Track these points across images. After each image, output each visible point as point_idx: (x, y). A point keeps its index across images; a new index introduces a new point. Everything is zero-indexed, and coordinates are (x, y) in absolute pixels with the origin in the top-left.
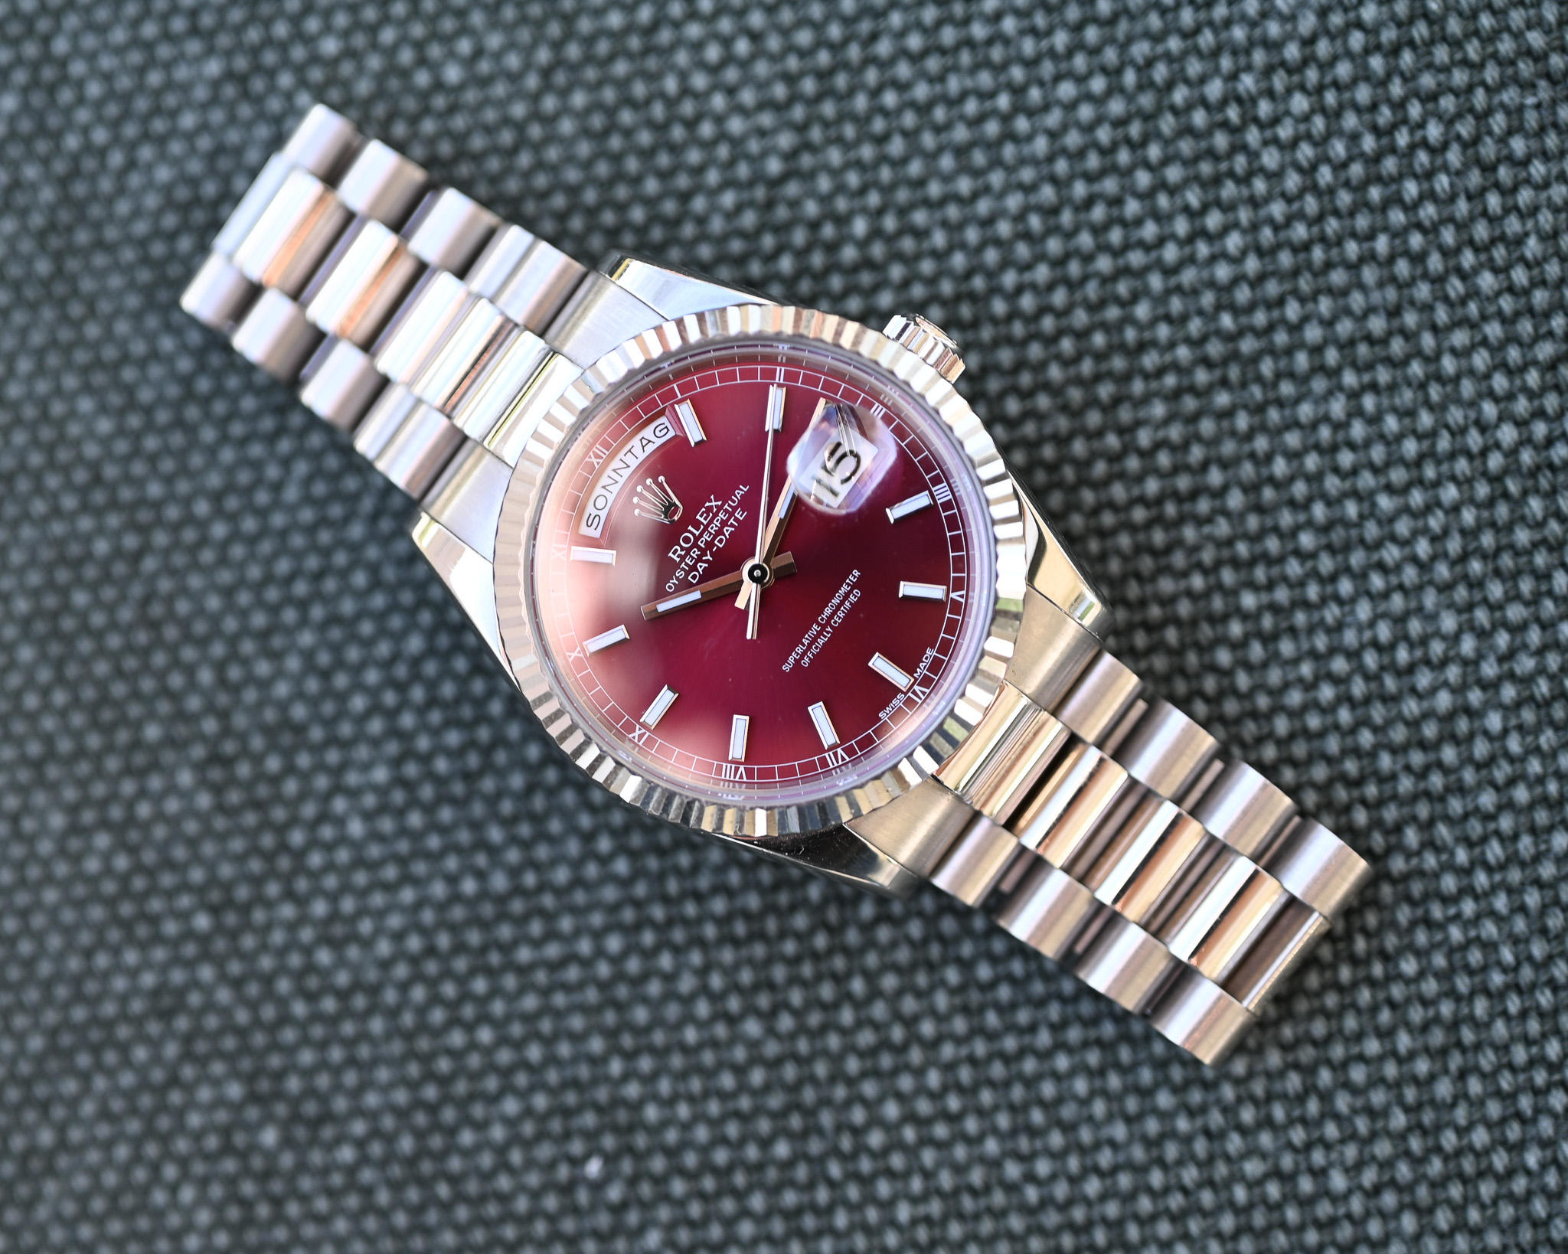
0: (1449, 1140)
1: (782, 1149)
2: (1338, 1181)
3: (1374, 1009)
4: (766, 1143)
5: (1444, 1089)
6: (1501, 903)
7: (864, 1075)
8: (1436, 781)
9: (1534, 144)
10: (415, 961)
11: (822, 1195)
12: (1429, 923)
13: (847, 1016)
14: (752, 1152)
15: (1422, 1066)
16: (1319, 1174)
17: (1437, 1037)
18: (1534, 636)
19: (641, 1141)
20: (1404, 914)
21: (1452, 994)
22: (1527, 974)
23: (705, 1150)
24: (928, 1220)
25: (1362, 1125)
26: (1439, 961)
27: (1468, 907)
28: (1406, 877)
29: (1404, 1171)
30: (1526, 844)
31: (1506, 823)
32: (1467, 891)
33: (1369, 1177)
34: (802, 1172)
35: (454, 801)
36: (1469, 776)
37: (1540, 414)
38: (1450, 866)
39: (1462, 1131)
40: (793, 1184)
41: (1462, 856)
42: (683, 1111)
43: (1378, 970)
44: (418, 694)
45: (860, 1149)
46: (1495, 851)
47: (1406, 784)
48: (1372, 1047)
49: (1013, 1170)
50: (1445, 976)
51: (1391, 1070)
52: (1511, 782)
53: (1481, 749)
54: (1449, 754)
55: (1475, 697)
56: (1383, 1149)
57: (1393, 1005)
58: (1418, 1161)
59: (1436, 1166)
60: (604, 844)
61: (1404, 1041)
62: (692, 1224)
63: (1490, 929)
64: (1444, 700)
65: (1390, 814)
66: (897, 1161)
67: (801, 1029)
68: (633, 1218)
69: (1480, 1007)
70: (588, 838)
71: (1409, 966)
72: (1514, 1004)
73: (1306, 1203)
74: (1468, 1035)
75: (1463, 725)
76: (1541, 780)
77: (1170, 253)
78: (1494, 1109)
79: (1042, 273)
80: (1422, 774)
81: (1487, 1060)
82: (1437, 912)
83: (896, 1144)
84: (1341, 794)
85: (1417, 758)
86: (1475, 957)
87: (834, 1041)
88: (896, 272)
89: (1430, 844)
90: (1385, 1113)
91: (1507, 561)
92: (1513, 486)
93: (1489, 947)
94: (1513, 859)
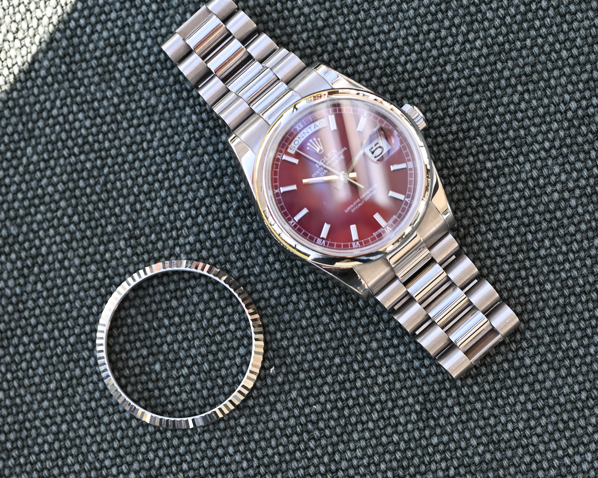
0: (564, 345)
1: (337, 360)
2: (528, 361)
3: (537, 302)
4: (332, 359)
5: (562, 328)
6: (578, 264)
7: (364, 333)
8: (555, 223)
9: (578, 7)
10: (206, 303)
11: (352, 376)
12: (554, 272)
13: (358, 314)
14: (327, 362)
15: (554, 321)
16: (521, 359)
17: (559, 310)
18: (585, 173)
19: (288, 360)
20: (545, 269)
21: (563, 295)
22: (588, 287)
23: (311, 362)
24: (388, 382)
25: (535, 341)
26: (558, 284)
27: (567, 266)
28: (546, 256)
29: (549, 356)
30: (585, 243)
31: (578, 237)
32: (567, 260)
33: (538, 359)
34: (344, 368)
35: (218, 247)
36: (565, 221)
37: (584, 98)
38: (561, 252)
39: (568, 342)
40: (341, 372)
41: (564, 248)
42: (303, 349)
43: (538, 288)
44: (203, 210)
45: (365, 359)
46: (575, 246)
47: (544, 225)
48: (537, 315)
49: (417, 363)
50: (560, 290)
51: (544, 322)
52: (580, 223)
53: (569, 212)
54: (558, 214)
55: (566, 195)
56: (542, 349)
57: (543, 300)
58: (554, 353)
59: (560, 354)
60: (271, 259)
61: (548, 312)
62: (307, 388)
63: (575, 273)
64: (556, 196)
65: (539, 235)
66: (377, 362)
67: (342, 319)
68: (287, 387)
69: (573, 299)
70: (266, 257)
71: (548, 287)
72: (584, 298)
73: (517, 369)
74: (569, 309)
75: (563, 204)
76: (590, 222)
77: (457, 48)
78: (579, 334)
79: (414, 56)
80: (550, 221)
81: (576, 317)
82: (557, 268)
83: (377, 357)
84: (523, 229)
85: (548, 216)
86: (570, 282)
87: (353, 322)
88: (364, 58)
89: (553, 245)
90: (542, 337)
91: (575, 148)
92: (576, 123)
93: (575, 279)
94: (581, 249)
